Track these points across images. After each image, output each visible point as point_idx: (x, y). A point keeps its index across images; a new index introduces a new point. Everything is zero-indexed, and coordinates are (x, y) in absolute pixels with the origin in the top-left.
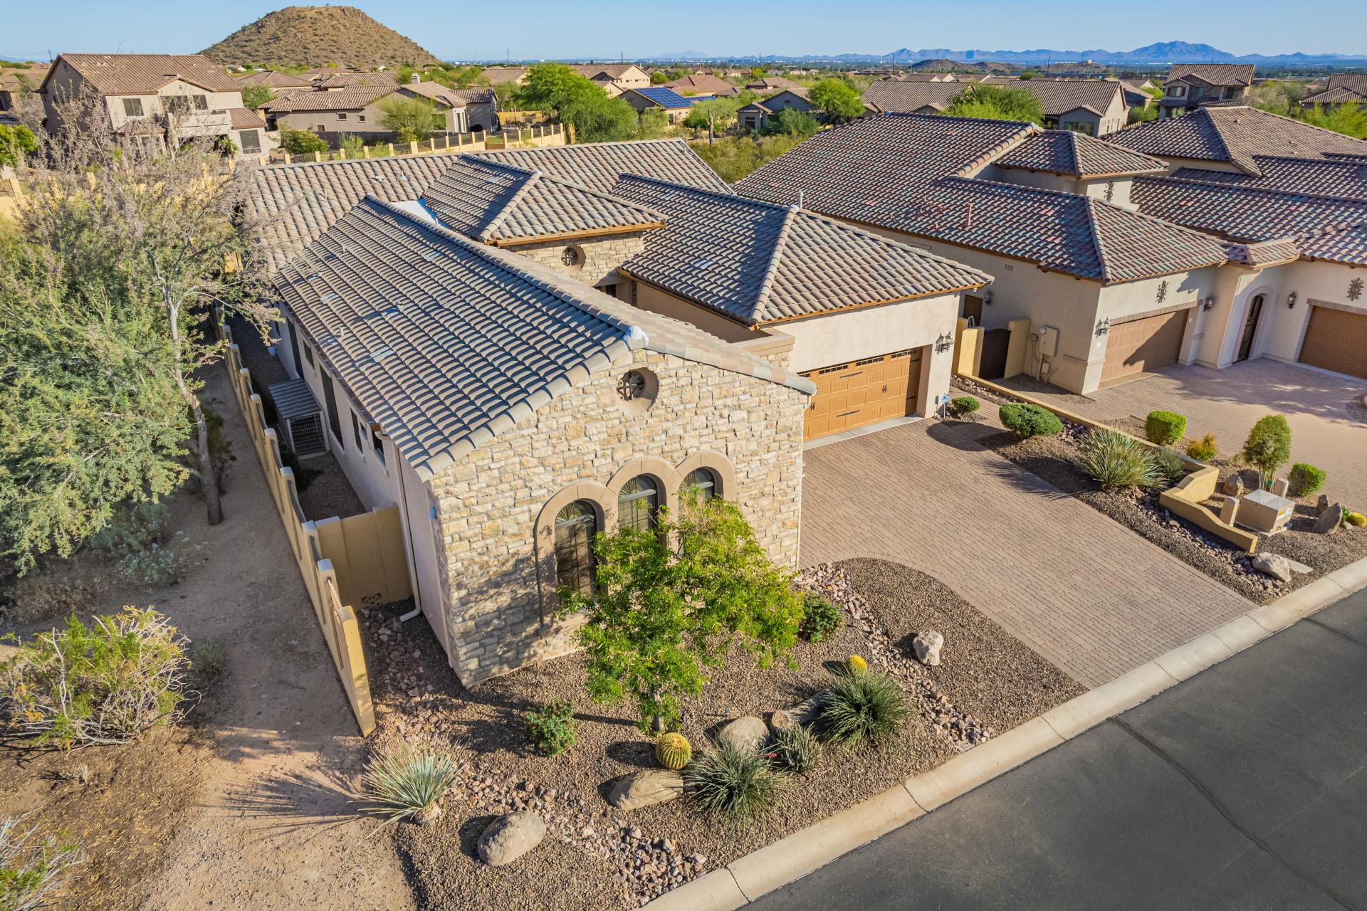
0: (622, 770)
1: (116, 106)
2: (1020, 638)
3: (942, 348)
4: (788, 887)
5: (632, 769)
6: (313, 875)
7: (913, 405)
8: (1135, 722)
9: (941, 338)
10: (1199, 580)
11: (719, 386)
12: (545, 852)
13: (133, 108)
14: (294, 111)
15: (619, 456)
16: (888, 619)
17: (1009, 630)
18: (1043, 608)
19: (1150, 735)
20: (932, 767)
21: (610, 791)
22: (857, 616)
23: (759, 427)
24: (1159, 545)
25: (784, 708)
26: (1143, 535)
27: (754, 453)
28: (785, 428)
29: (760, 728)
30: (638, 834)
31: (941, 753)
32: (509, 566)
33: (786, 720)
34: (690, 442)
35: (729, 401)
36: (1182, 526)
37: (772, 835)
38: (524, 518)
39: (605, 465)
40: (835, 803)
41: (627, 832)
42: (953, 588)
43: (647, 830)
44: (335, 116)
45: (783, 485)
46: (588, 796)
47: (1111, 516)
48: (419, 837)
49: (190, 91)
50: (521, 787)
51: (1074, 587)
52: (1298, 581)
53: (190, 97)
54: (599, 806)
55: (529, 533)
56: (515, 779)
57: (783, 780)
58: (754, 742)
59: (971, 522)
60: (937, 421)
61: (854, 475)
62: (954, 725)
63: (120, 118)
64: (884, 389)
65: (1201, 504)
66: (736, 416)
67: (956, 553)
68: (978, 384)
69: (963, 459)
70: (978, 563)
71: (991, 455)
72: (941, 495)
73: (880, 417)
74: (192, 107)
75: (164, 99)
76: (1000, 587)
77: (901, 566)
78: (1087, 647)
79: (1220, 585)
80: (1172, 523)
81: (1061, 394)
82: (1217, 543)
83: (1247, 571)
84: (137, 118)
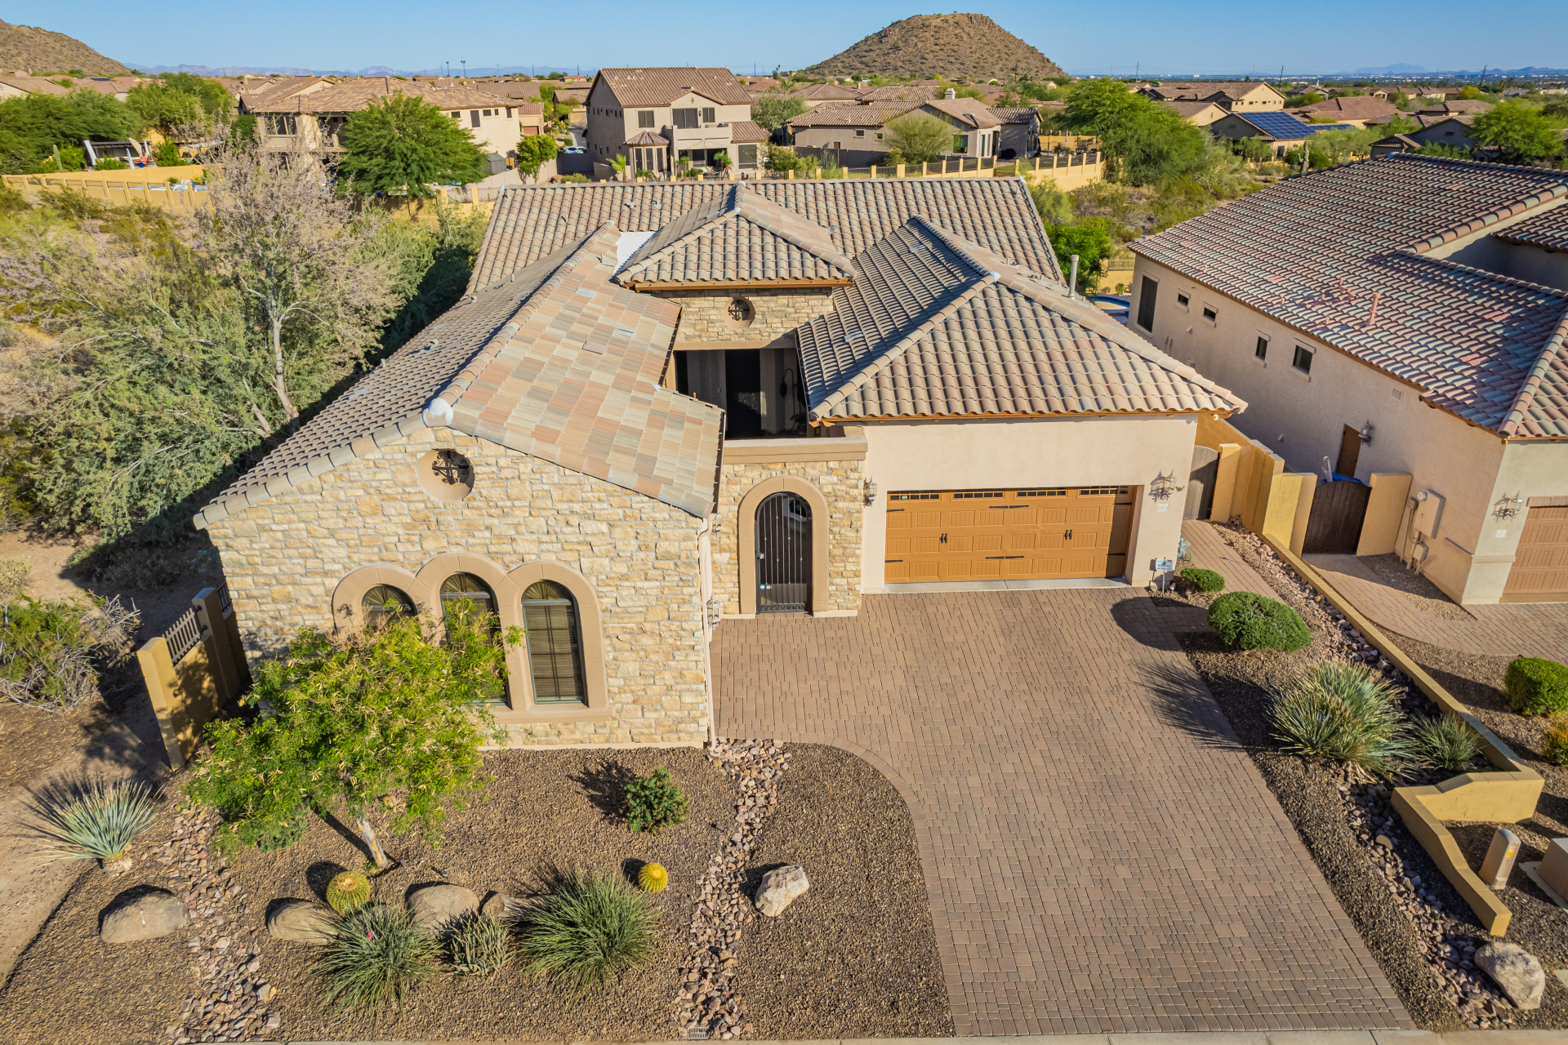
1: (631, 117)
2: (938, 923)
3: (1162, 493)
5: (309, 894)
7: (1119, 563)
9: (1160, 478)
10: (1339, 943)
11: (559, 486)
13: (646, 119)
14: (814, 126)
15: (429, 545)
16: (774, 835)
17: (934, 908)
18: (1021, 893)
22: (741, 819)
23: (628, 545)
24: (1323, 866)
25: (519, 894)
26: (1307, 842)
27: (624, 577)
28: (667, 556)
29: (468, 906)
30: (254, 966)
31: (655, 1024)
34: (525, 546)
35: (577, 507)
36: (1397, 849)
38: (319, 590)
39: (414, 550)
40: (466, 1025)
41: (251, 958)
42: (918, 825)
43: (265, 968)
44: (853, 132)
45: (675, 625)
47: (1280, 798)
48: (89, 885)
49: (701, 104)
50: (222, 871)
51: (1103, 883)
53: (700, 110)
54: (255, 920)
55: (325, 609)
58: (443, 919)
59: (1041, 745)
60: (1146, 594)
61: (948, 639)
62: (708, 1001)
63: (632, 130)
64: (1068, 535)
65: (1454, 829)
66: (590, 526)
67: (974, 781)
68: (1277, 556)
69: (1126, 656)
70: (990, 803)
71: (1179, 660)
72: (1039, 697)
73: (1060, 572)
74: (700, 119)
75: (675, 111)
76: (986, 845)
77: (876, 773)
78: (1027, 975)
79: (1372, 964)
80: (1381, 839)
81: (1426, 595)
82: (1441, 897)
83: (1455, 963)
84: (648, 130)
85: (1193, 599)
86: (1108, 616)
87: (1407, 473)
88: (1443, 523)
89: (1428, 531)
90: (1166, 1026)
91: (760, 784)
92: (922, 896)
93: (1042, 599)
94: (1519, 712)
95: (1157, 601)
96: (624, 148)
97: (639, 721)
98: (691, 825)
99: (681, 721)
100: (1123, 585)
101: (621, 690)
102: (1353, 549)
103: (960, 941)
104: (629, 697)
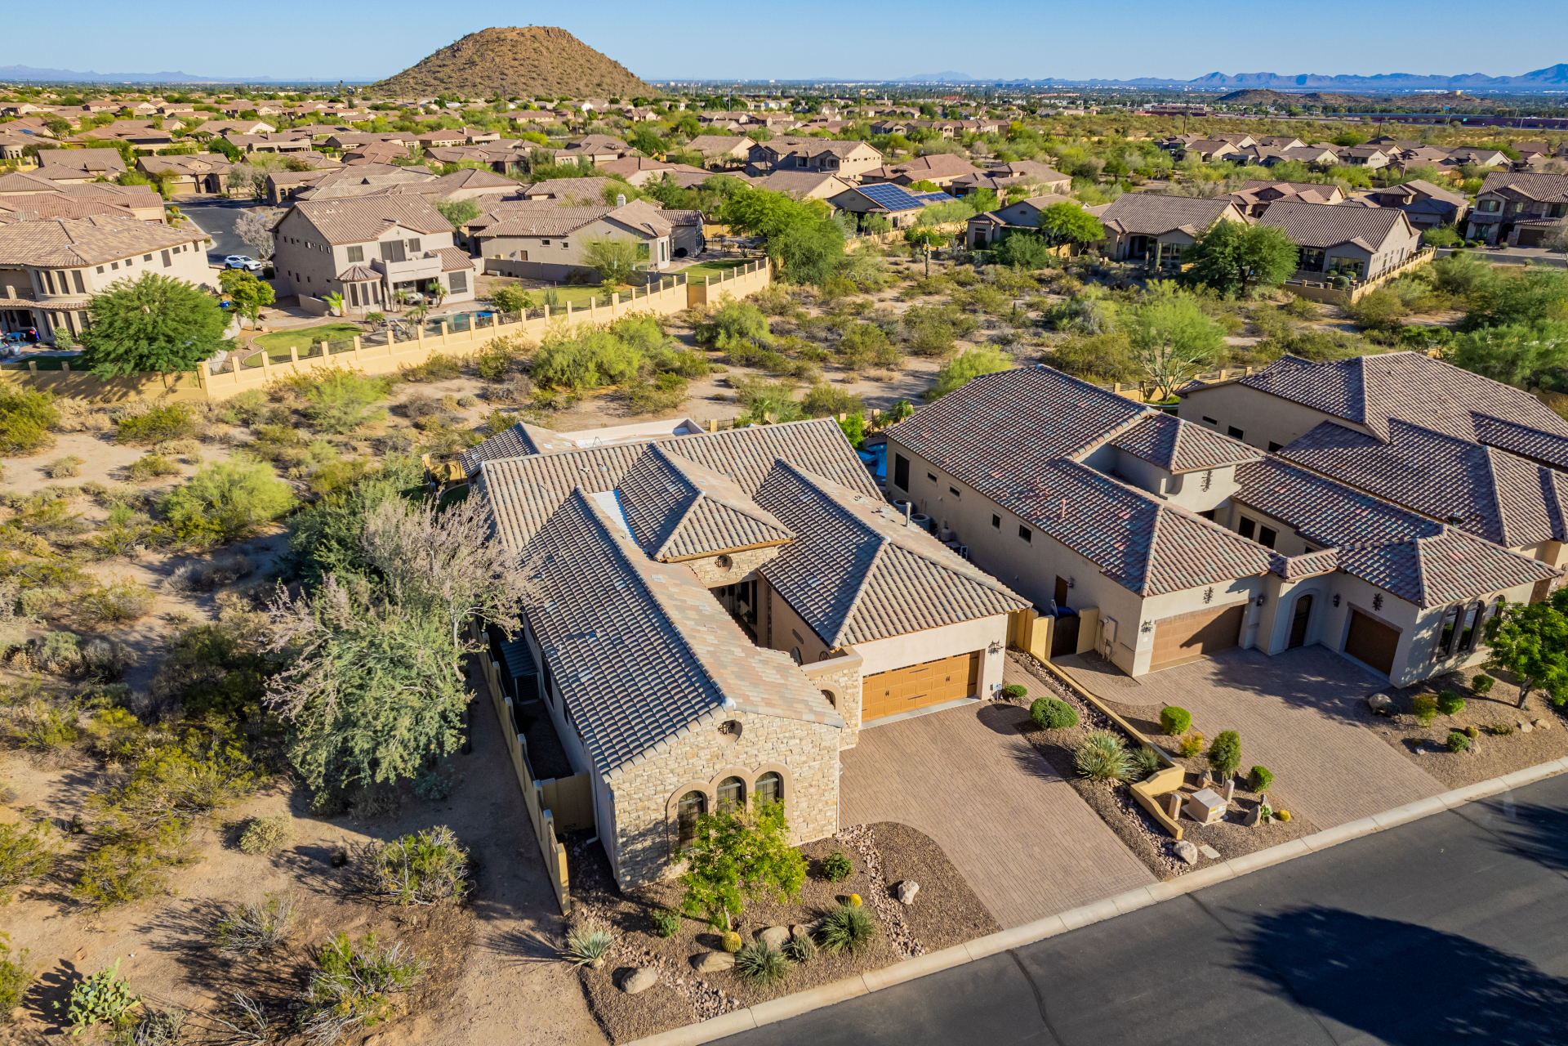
0: (703, 950)
1: (340, 254)
2: (975, 890)
3: (994, 651)
4: (779, 1023)
5: (708, 950)
6: (538, 988)
7: (973, 689)
8: (1022, 955)
9: (993, 643)
10: (1126, 858)
11: (781, 727)
12: (657, 989)
13: (355, 254)
15: (717, 767)
16: (889, 869)
17: (970, 884)
18: (1001, 869)
19: (1026, 963)
20: (882, 967)
21: (695, 960)
22: (870, 866)
23: (807, 747)
24: (1112, 827)
25: (803, 923)
26: (1103, 818)
27: (805, 762)
28: (825, 748)
29: (785, 933)
30: (706, 985)
31: (890, 958)
32: (651, 826)
33: (801, 931)
34: (762, 758)
35: (787, 735)
36: (1137, 813)
37: (779, 993)
38: (660, 801)
39: (709, 772)
40: (817, 981)
41: (701, 984)
42: (945, 850)
43: (711, 984)
44: (539, 242)
45: (826, 780)
46: (682, 962)
47: (1087, 801)
48: (591, 975)
49: (406, 235)
50: (647, 953)
51: (1031, 856)
52: (1203, 862)
53: (406, 241)
54: (687, 969)
55: (663, 809)
56: (644, 949)
57: (792, 965)
58: (780, 942)
59: (978, 798)
60: (990, 704)
61: (908, 751)
62: (905, 944)
63: (342, 264)
64: (948, 679)
65: (1155, 798)
66: (792, 742)
67: (958, 823)
68: (1042, 665)
69: (996, 742)
70: (970, 832)
71: (1019, 739)
72: (965, 773)
73: (944, 698)
74: (407, 249)
75: (383, 245)
76: (978, 852)
77: (915, 831)
78: (1019, 901)
79: (1140, 863)
80: (1131, 810)
81: (1116, 674)
82: (1157, 829)
83: (1167, 854)
84: (358, 264)
85: (1013, 702)
86: (977, 721)
87: (1096, 607)
88: (1119, 634)
89: (1111, 639)
90: (1076, 906)
91: (868, 848)
92: (962, 881)
93: (942, 717)
94: (1168, 734)
95: (998, 707)
96: (338, 284)
97: (805, 831)
98: (855, 874)
99: (825, 825)
100: (976, 701)
101: (798, 817)
102: (1074, 651)
103: (987, 894)
104: (801, 820)
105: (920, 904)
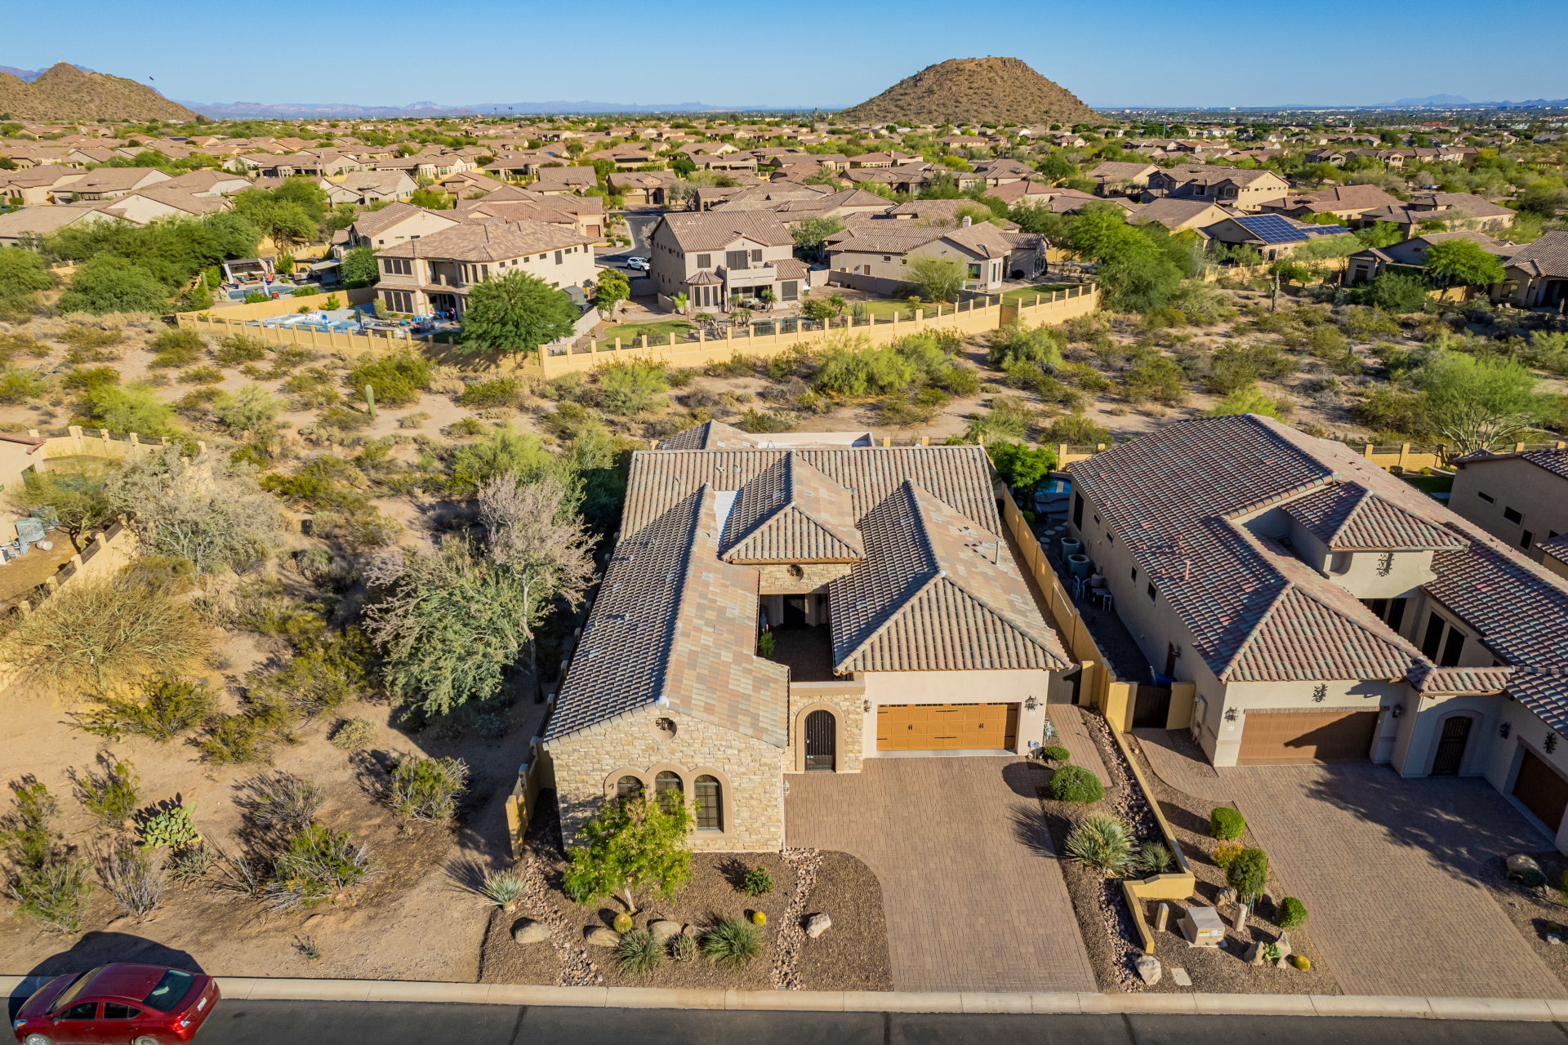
0: (599, 923)
1: (691, 260)
2: (891, 943)
3: (1031, 707)
4: (626, 1010)
5: (603, 924)
6: (456, 915)
7: (1011, 743)
8: (898, 1021)
9: (1030, 698)
10: (1076, 956)
11: (716, 734)
12: (538, 947)
13: (704, 261)
14: (846, 252)
15: (653, 759)
16: (816, 898)
17: (889, 936)
18: (931, 930)
19: (895, 1030)
20: (750, 989)
21: (588, 930)
22: (799, 890)
23: (747, 760)
24: (1079, 920)
25: (699, 925)
26: (1075, 908)
27: (744, 774)
28: (765, 764)
29: (676, 928)
30: (585, 955)
31: (763, 983)
32: (590, 799)
33: (692, 931)
34: (699, 760)
35: (724, 743)
36: (1117, 912)
37: (641, 983)
38: (599, 778)
39: (645, 761)
40: (682, 983)
41: (582, 952)
42: (885, 895)
43: (590, 956)
44: (880, 259)
45: (768, 796)
46: (578, 929)
47: (1068, 885)
48: (499, 917)
49: (750, 246)
50: (556, 912)
51: (970, 925)
52: (1166, 985)
53: (749, 251)
54: (579, 936)
55: (601, 786)
56: (556, 908)
57: (665, 960)
58: (667, 936)
59: (952, 853)
60: (1025, 760)
61: (910, 789)
62: (786, 974)
63: (692, 269)
64: (981, 726)
65: (1140, 900)
66: (729, 751)
67: (914, 872)
68: (1111, 733)
69: (1006, 801)
70: (922, 884)
71: (1034, 804)
72: (954, 825)
73: (977, 745)
74: (750, 259)
75: (728, 254)
76: (917, 906)
77: (866, 867)
78: (929, 967)
79: (1088, 965)
80: (1111, 907)
81: (1197, 759)
82: (1130, 936)
83: (1125, 965)
84: (705, 270)
85: (1051, 764)
86: (1000, 775)
87: (1193, 683)
88: (1206, 717)
89: (1201, 720)
90: (986, 990)
91: (808, 872)
92: (884, 929)
93: (965, 763)
94: (1215, 837)
95: (1031, 766)
96: (684, 286)
97: (748, 840)
98: (776, 894)
99: (768, 840)
100: (1012, 754)
101: (740, 825)
102: (1162, 725)
103: (900, 950)
104: (744, 828)
105: (826, 938)
